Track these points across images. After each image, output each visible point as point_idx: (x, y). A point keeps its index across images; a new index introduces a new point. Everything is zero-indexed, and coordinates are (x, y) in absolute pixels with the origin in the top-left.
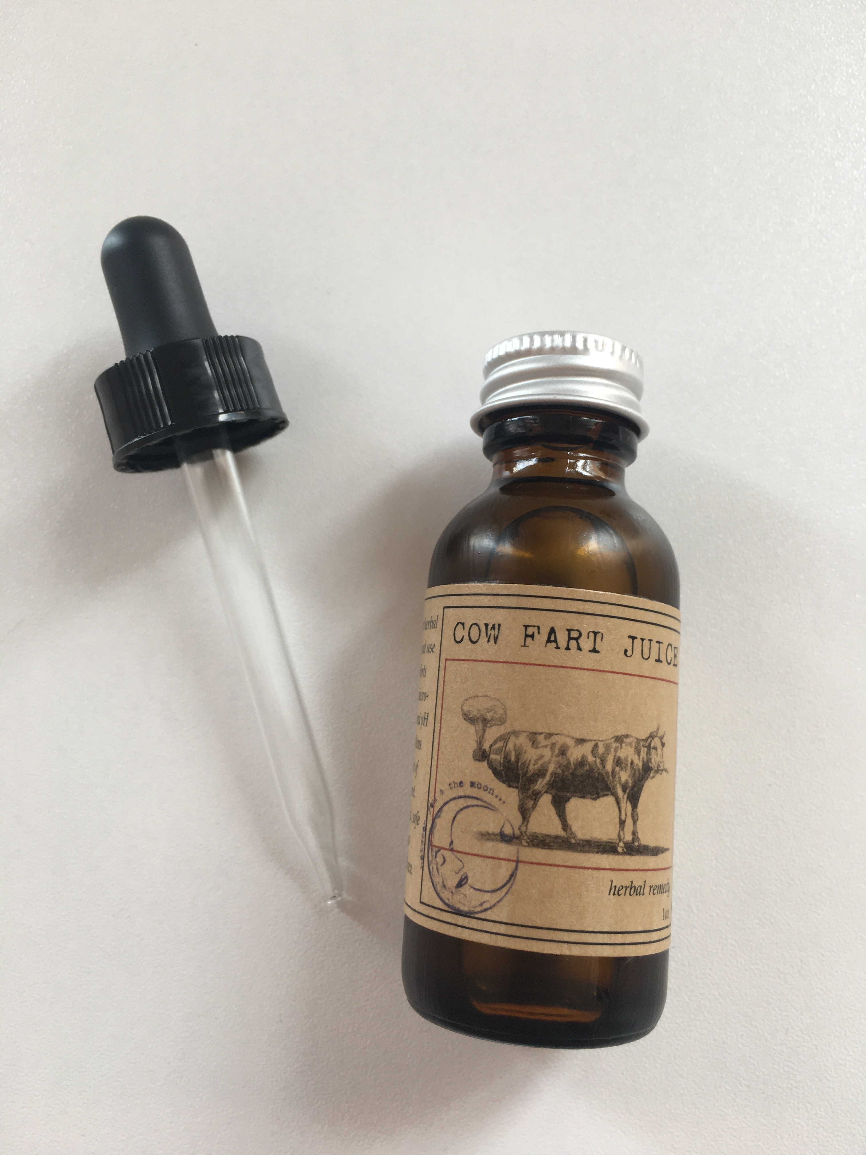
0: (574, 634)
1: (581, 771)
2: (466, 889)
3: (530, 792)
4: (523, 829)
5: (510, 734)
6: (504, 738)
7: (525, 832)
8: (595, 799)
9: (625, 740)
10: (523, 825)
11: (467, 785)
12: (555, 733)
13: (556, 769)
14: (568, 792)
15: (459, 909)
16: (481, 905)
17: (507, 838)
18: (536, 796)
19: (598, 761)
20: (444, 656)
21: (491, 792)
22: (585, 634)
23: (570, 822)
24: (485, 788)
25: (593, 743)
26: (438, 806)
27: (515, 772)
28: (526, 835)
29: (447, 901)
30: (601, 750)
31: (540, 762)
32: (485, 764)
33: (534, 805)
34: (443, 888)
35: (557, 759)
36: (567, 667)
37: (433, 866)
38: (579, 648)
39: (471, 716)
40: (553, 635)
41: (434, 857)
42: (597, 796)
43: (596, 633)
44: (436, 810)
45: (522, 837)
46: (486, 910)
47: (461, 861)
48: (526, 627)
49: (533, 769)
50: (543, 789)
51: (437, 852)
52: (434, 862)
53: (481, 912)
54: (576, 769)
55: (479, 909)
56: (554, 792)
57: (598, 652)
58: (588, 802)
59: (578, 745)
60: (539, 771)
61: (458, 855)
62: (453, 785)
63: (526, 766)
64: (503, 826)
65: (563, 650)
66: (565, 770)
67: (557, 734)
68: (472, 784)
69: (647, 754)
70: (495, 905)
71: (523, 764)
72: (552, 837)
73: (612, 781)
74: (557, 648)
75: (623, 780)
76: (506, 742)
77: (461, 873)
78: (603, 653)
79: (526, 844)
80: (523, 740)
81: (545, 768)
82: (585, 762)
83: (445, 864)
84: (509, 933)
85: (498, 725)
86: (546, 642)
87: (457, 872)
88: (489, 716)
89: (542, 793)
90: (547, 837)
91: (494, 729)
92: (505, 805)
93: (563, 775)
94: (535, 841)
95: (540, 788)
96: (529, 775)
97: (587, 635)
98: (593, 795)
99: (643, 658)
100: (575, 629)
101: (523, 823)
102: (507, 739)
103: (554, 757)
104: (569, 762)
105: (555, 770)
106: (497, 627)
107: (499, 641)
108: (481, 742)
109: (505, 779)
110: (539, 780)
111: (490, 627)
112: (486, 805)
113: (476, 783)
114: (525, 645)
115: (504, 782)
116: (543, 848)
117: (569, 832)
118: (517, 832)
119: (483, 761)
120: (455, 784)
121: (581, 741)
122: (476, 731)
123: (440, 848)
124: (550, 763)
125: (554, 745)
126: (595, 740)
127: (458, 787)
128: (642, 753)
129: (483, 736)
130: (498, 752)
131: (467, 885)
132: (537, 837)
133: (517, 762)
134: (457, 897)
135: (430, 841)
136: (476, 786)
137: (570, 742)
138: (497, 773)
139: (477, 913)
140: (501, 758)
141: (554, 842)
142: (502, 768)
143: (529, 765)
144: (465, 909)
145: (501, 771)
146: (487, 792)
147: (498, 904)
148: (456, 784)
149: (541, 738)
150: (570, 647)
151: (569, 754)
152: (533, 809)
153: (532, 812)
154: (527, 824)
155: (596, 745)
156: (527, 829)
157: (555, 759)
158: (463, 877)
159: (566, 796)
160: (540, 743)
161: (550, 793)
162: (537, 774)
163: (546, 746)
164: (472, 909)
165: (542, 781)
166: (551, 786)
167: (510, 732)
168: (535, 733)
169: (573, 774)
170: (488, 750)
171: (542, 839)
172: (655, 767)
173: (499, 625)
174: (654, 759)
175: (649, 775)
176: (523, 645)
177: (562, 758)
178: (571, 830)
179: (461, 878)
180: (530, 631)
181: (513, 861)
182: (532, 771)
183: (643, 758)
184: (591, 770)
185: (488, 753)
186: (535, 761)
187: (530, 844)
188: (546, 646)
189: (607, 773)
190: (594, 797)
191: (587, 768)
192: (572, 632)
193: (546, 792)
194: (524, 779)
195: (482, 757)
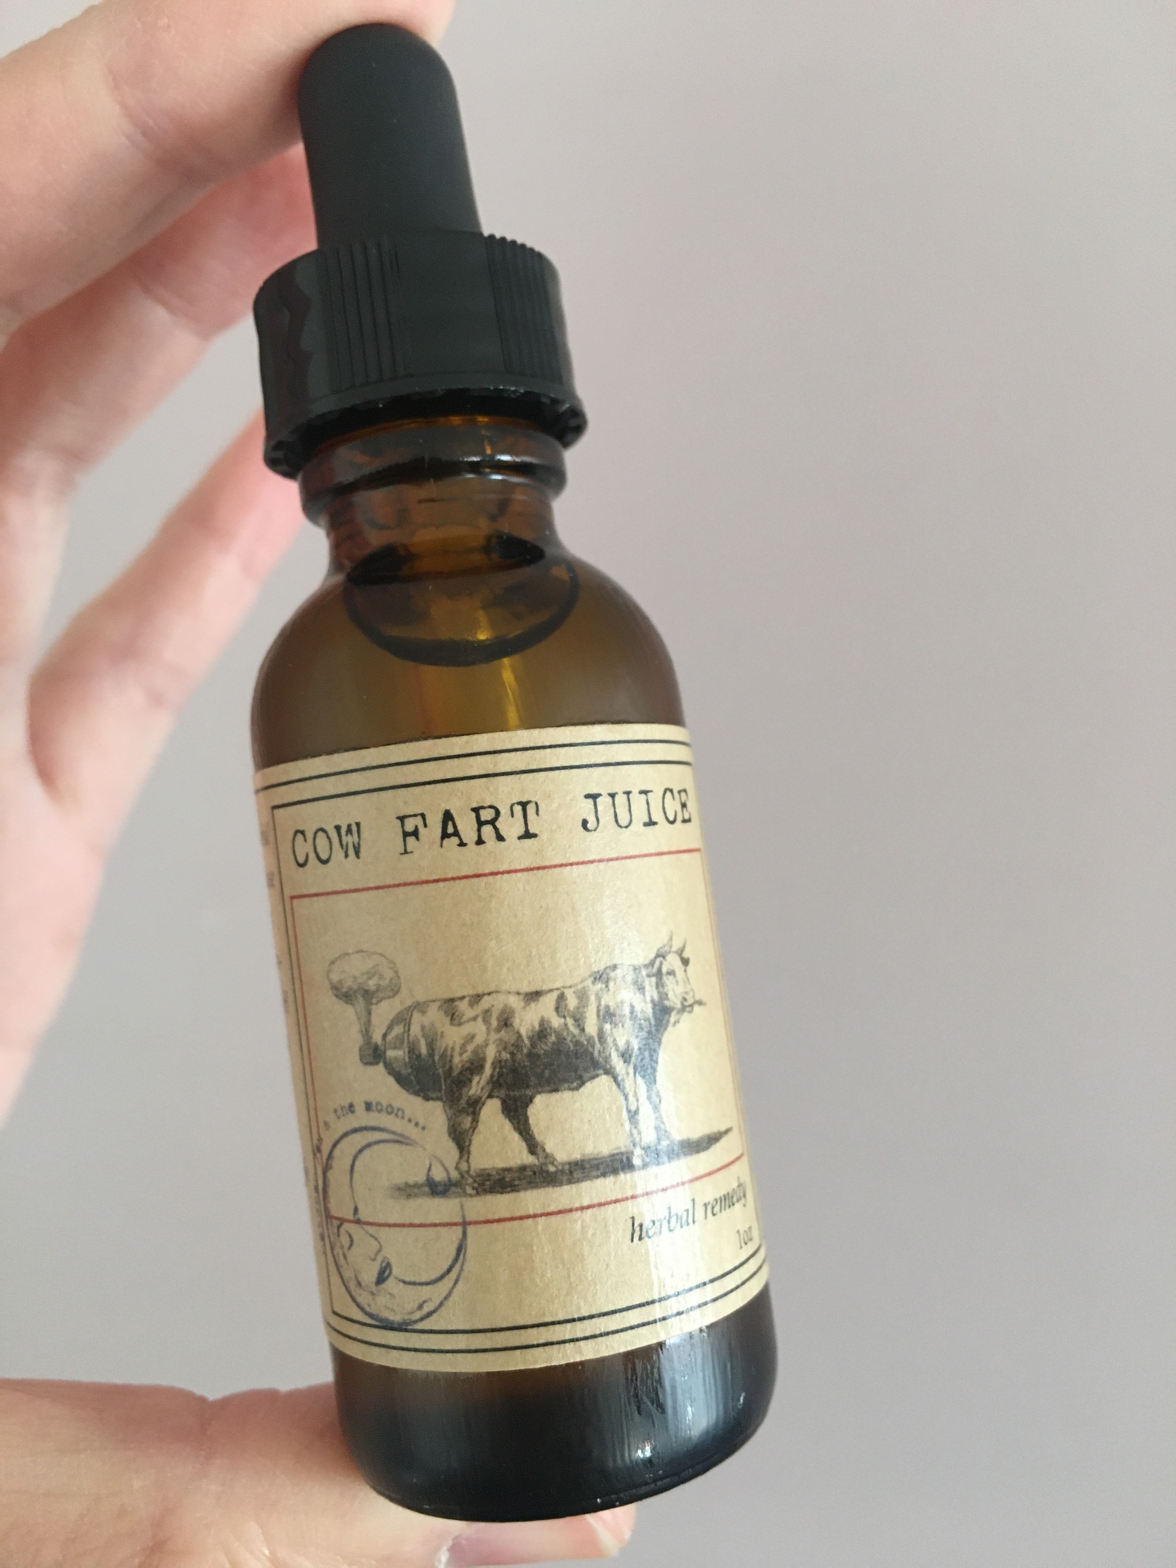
0: (487, 815)
1: (543, 1047)
2: (390, 1284)
3: (463, 1102)
4: (464, 1166)
5: (411, 1009)
6: (403, 1018)
7: (468, 1172)
8: (577, 1088)
9: (612, 974)
10: (461, 1161)
11: (360, 1109)
12: (486, 992)
13: (500, 1052)
14: (528, 1086)
15: (387, 1320)
16: (420, 1307)
17: (440, 1188)
18: (474, 1107)
19: (570, 1022)
20: (288, 893)
21: (400, 1114)
22: (504, 811)
23: (539, 1137)
24: (390, 1110)
25: (555, 994)
26: (326, 1148)
27: (431, 1073)
28: (470, 1176)
29: (368, 1309)
30: (572, 1002)
31: (470, 1048)
32: (381, 1067)
33: (475, 1123)
34: (358, 1286)
35: (498, 1036)
36: (485, 875)
37: (337, 1250)
38: (500, 838)
39: (344, 990)
40: (450, 823)
41: (336, 1236)
42: (578, 1082)
43: (524, 805)
44: (325, 1154)
45: (464, 1182)
46: (429, 1314)
47: (376, 1239)
48: (402, 819)
49: (461, 1061)
50: (484, 1091)
51: (339, 1227)
52: (338, 1244)
53: (422, 1319)
54: (533, 1045)
55: (417, 1315)
56: (503, 1093)
57: (535, 836)
58: (565, 1096)
59: (530, 1004)
60: (472, 1063)
61: (372, 1230)
62: (339, 1112)
63: (448, 1059)
64: (429, 1169)
65: (472, 846)
66: (515, 1051)
67: (489, 994)
68: (368, 1106)
69: (657, 987)
70: (441, 1304)
71: (443, 1056)
72: (515, 1170)
73: (601, 1050)
74: (462, 844)
75: (622, 1044)
76: (407, 1025)
77: (379, 1259)
78: (544, 836)
79: (474, 1192)
80: (435, 1016)
81: (481, 1056)
82: (548, 1030)
83: (353, 1248)
84: (473, 1347)
85: (389, 997)
86: (440, 838)
87: (373, 1257)
88: (372, 984)
89: (484, 1098)
90: (506, 1172)
91: (384, 1004)
92: (426, 1131)
93: (514, 1061)
94: (488, 1183)
95: (479, 1091)
96: (455, 1072)
97: (510, 812)
98: (572, 1083)
99: (620, 826)
100: (486, 805)
101: (461, 1158)
102: (408, 1020)
103: (492, 1033)
104: (519, 1036)
105: (498, 1055)
106: (354, 828)
107: (363, 853)
108: (367, 1031)
109: (418, 1087)
110: (473, 1079)
111: (343, 831)
112: (396, 1138)
113: (374, 1103)
114: (406, 852)
115: (416, 1093)
116: (502, 1193)
117: (541, 1155)
118: (455, 1175)
119: (377, 1063)
120: (342, 1109)
121: (534, 996)
122: (357, 1014)
123: (342, 1221)
124: (487, 1045)
125: (487, 1013)
126: (557, 989)
127: (347, 1113)
128: (647, 987)
129: (369, 1021)
130: (398, 1043)
131: (391, 1279)
132: (489, 1175)
133: (431, 1054)
134: (382, 1300)
135: (327, 1210)
136: (374, 1108)
137: (515, 1002)
138: (402, 1080)
139: (416, 1322)
140: (404, 1054)
141: (519, 1179)
142: (410, 1070)
143: (452, 1056)
144: (396, 1318)
145: (409, 1074)
146: (393, 1115)
147: (445, 1303)
148: (344, 1109)
149: (463, 1006)
150: (484, 838)
151: (516, 1022)
152: (473, 1131)
153: (472, 1135)
154: (468, 1157)
155: (561, 998)
156: (469, 1167)
157: (494, 1036)
158: (384, 1265)
159: (526, 1096)
160: (464, 1015)
161: (498, 1097)
162: (468, 1069)
163: (475, 1019)
164: (407, 1317)
165: (480, 1080)
166: (496, 1084)
167: (410, 1007)
168: (452, 1000)
169: (530, 1055)
170: (382, 1044)
171: (497, 1177)
172: (676, 1004)
173: (358, 825)
174: (673, 990)
175: (668, 1021)
176: (403, 852)
177: (506, 1032)
178: (544, 1150)
179: (381, 1265)
180: (410, 826)
181: (456, 1224)
182: (460, 1066)
183: (652, 997)
184: (561, 1040)
185: (383, 1050)
186: (461, 1048)
187: (480, 1190)
188: (441, 846)
189: (590, 1039)
190: (575, 1084)
191: (553, 1038)
192: (482, 812)
193: (490, 1096)
194: (449, 1082)
195: (374, 1057)
